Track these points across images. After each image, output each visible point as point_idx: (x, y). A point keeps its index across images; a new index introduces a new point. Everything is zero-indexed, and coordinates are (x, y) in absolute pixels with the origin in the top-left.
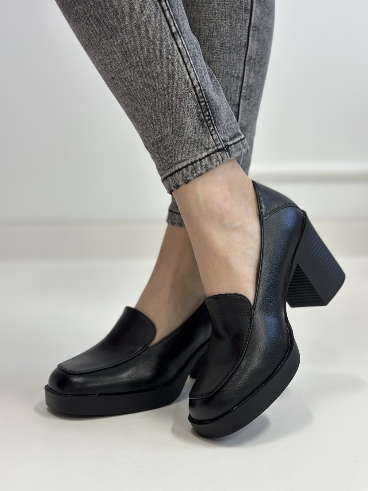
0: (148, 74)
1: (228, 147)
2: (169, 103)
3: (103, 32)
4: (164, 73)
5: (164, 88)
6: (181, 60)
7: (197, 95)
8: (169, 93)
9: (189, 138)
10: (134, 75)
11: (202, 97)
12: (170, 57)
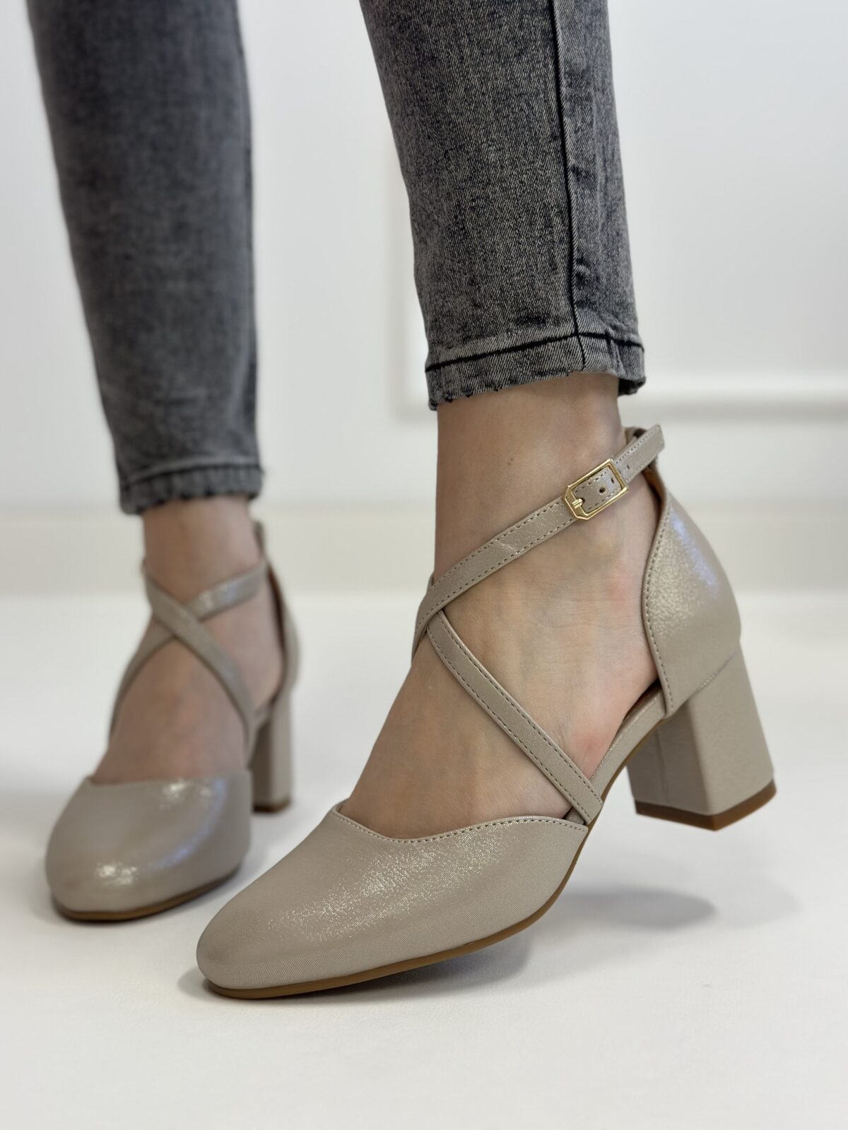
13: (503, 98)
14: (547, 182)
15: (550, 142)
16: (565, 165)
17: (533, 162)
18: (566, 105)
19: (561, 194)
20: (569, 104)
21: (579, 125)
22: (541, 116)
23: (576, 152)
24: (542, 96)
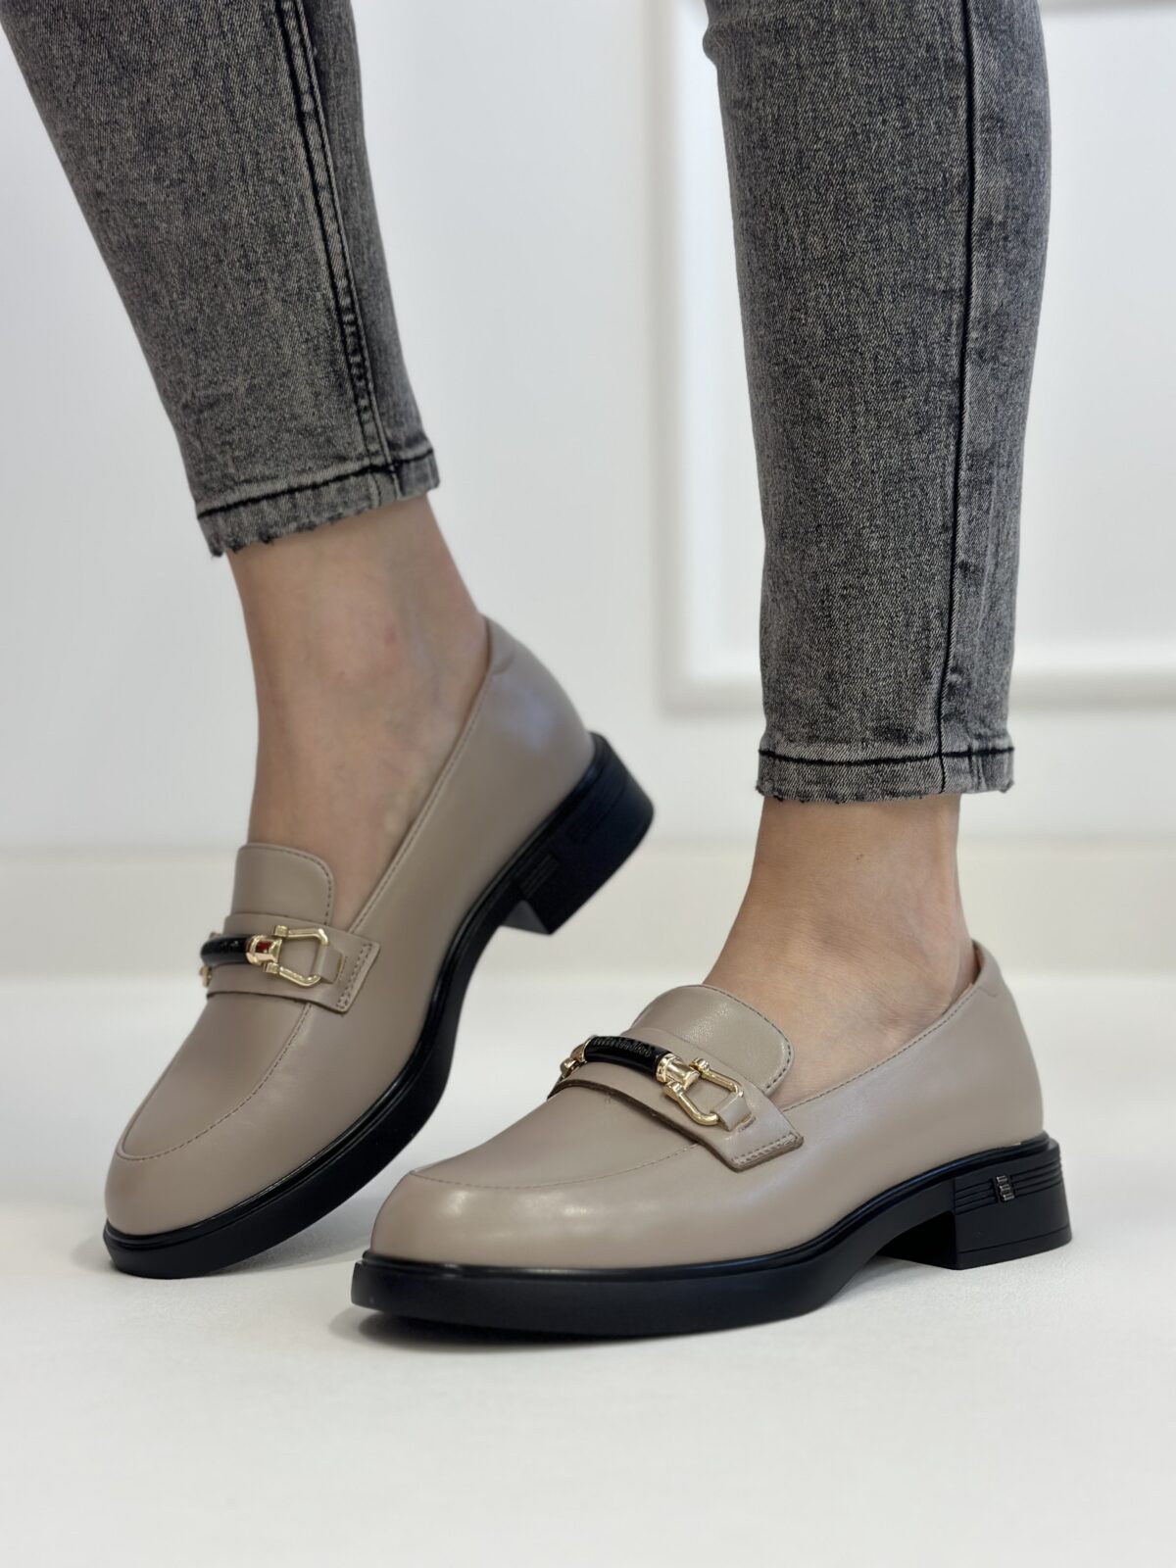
0: (207, 211)
1: (399, 464)
2: (255, 309)
3: (92, 60)
4: (256, 219)
5: (248, 260)
6: (309, 193)
7: (337, 302)
8: (260, 280)
9: (294, 417)
10: (165, 201)
11: (351, 309)
12: (281, 179)
13: (896, 479)
14: (930, 580)
15: (940, 533)
16: (953, 560)
17: (920, 555)
18: (963, 492)
19: (944, 595)
20: (966, 490)
21: (974, 513)
22: (935, 504)
23: (967, 545)
24: (939, 481)
